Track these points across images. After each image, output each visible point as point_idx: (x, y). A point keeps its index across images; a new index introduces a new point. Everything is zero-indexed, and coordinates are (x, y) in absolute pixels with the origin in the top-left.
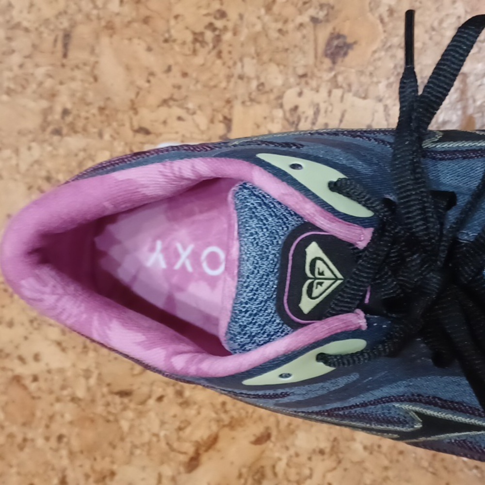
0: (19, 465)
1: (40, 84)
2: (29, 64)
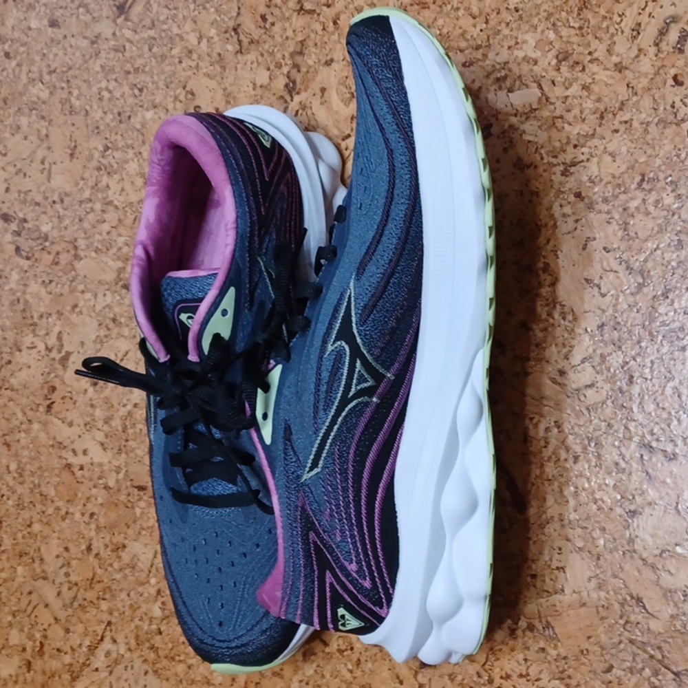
0: (59, 531)
1: (120, 249)
2: (114, 232)
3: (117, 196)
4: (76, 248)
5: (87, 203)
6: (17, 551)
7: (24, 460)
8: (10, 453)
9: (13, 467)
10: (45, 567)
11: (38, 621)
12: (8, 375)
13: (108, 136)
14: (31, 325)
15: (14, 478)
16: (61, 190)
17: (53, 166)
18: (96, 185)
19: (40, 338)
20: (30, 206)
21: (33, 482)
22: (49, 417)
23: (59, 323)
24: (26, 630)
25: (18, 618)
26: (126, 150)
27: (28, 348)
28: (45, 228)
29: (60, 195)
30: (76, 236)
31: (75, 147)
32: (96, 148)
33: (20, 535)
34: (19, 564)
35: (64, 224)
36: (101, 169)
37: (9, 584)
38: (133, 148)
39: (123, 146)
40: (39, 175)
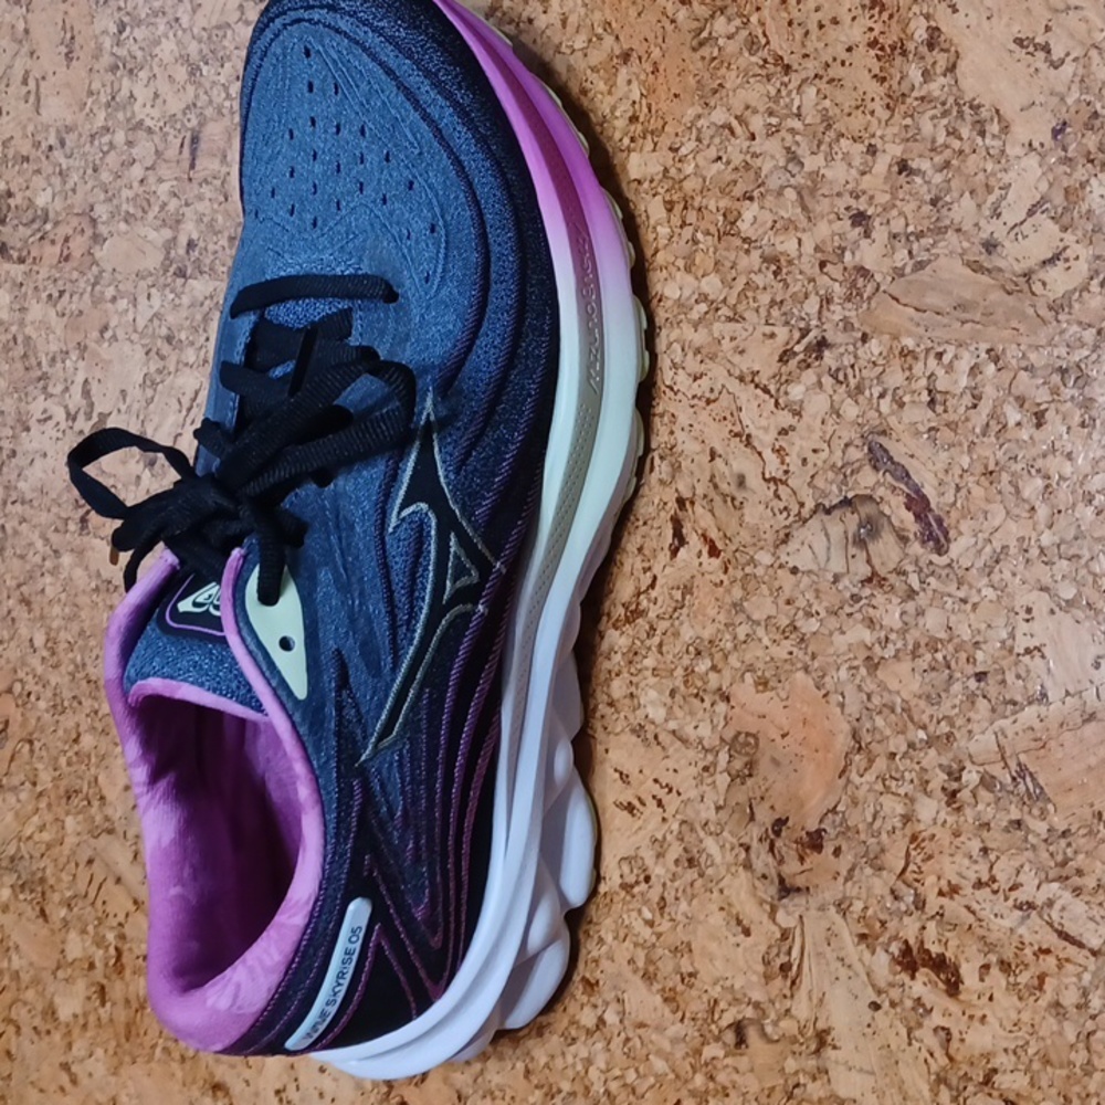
3: (148, 109)
4: (94, 222)
5: (102, 135)
6: (62, 791)
7: (55, 625)
8: (32, 615)
9: (39, 640)
10: (109, 811)
11: (108, 910)
12: (13, 477)
13: (122, 5)
14: (40, 379)
15: (43, 658)
16: (59, 124)
17: (42, 84)
18: (113, 98)
19: (56, 400)
20: (13, 166)
21: (73, 661)
22: (86, 539)
23: (81, 364)
24: (90, 928)
25: (75, 910)
26: (153, 20)
27: (39, 421)
28: (42, 200)
29: (58, 131)
30: (91, 200)
31: (73, 38)
32: (105, 32)
33: (63, 761)
34: (68, 813)
35: (70, 185)
36: (118, 67)
37: (57, 850)
38: (164, 13)
39: (148, 15)
40: (22, 105)
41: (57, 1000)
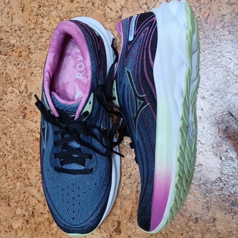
2: (48, 41)
3: (47, 26)
4: (29, 49)
5: (33, 30)
6: (16, 177)
7: (14, 139)
8: (7, 137)
9: (9, 142)
10: (31, 181)
11: (30, 203)
13: (40, 2)
14: (11, 83)
15: (10, 147)
16: (19, 25)
17: (14, 15)
18: (37, 22)
19: (16, 88)
20: (3, 33)
21: (20, 148)
22: (25, 120)
23: (24, 81)
24: (24, 208)
25: (19, 203)
27: (10, 93)
28: (13, 42)
29: (18, 27)
30: (29, 44)
31: (24, 6)
32: (34, 7)
33: (16, 170)
34: (17, 182)
35: (22, 39)
36: (38, 15)
37: (13, 191)
38: (53, 6)
39: (48, 5)
40: (7, 19)
41: (13, 224)
